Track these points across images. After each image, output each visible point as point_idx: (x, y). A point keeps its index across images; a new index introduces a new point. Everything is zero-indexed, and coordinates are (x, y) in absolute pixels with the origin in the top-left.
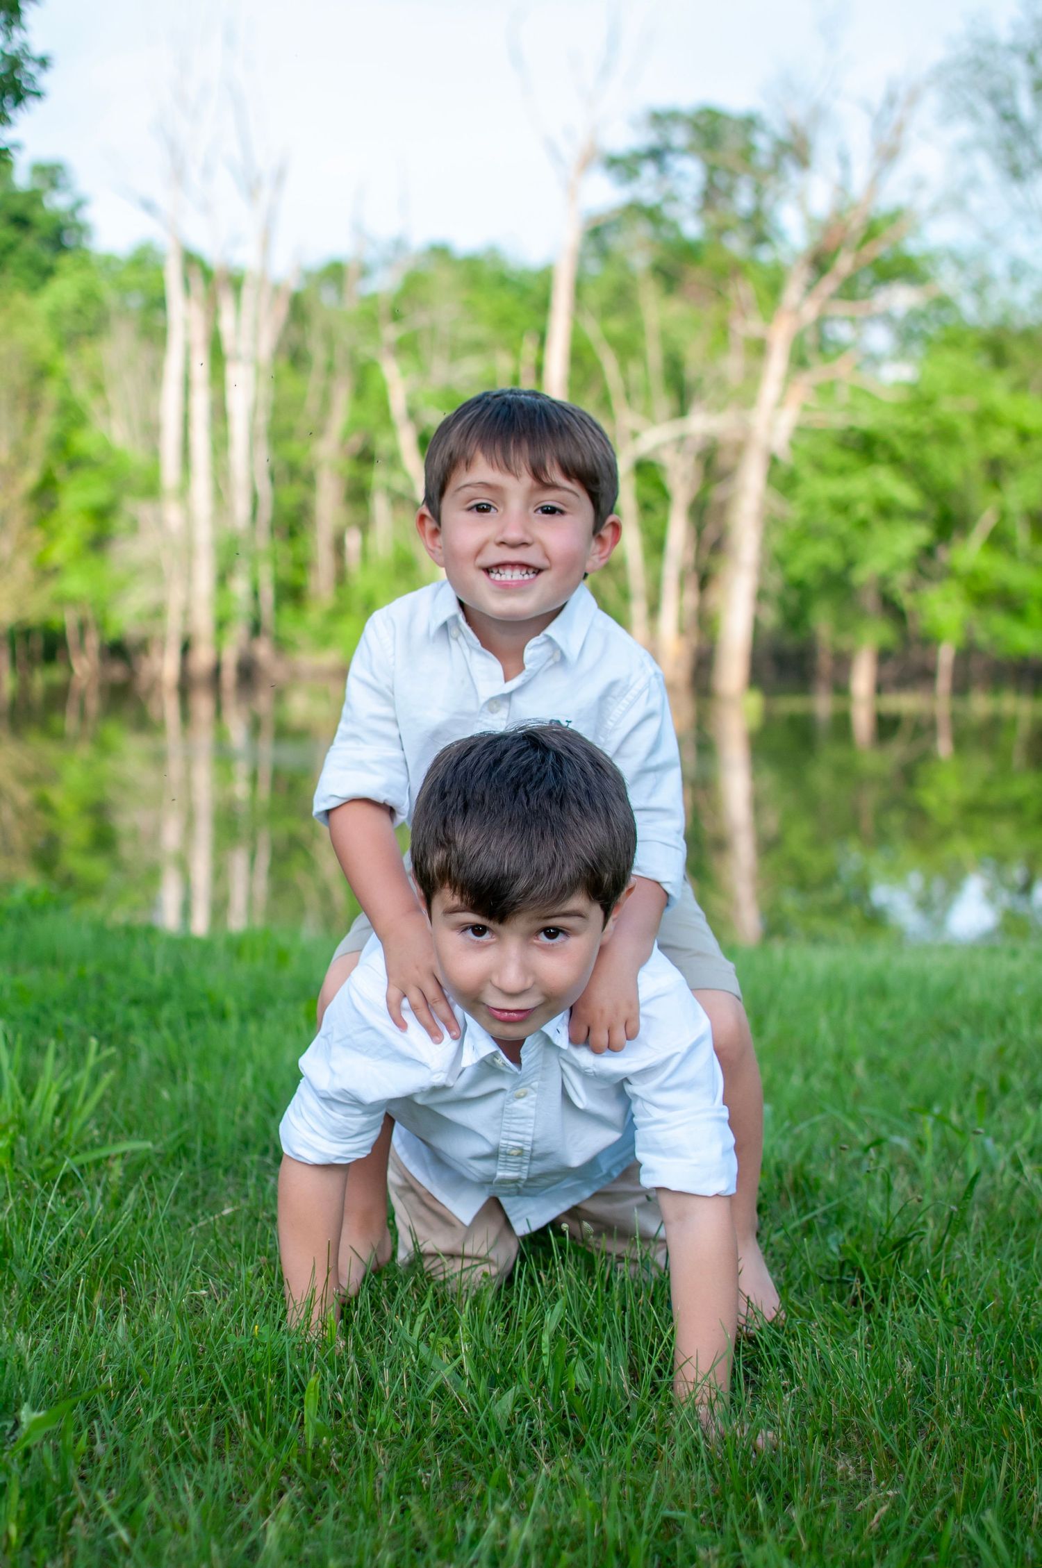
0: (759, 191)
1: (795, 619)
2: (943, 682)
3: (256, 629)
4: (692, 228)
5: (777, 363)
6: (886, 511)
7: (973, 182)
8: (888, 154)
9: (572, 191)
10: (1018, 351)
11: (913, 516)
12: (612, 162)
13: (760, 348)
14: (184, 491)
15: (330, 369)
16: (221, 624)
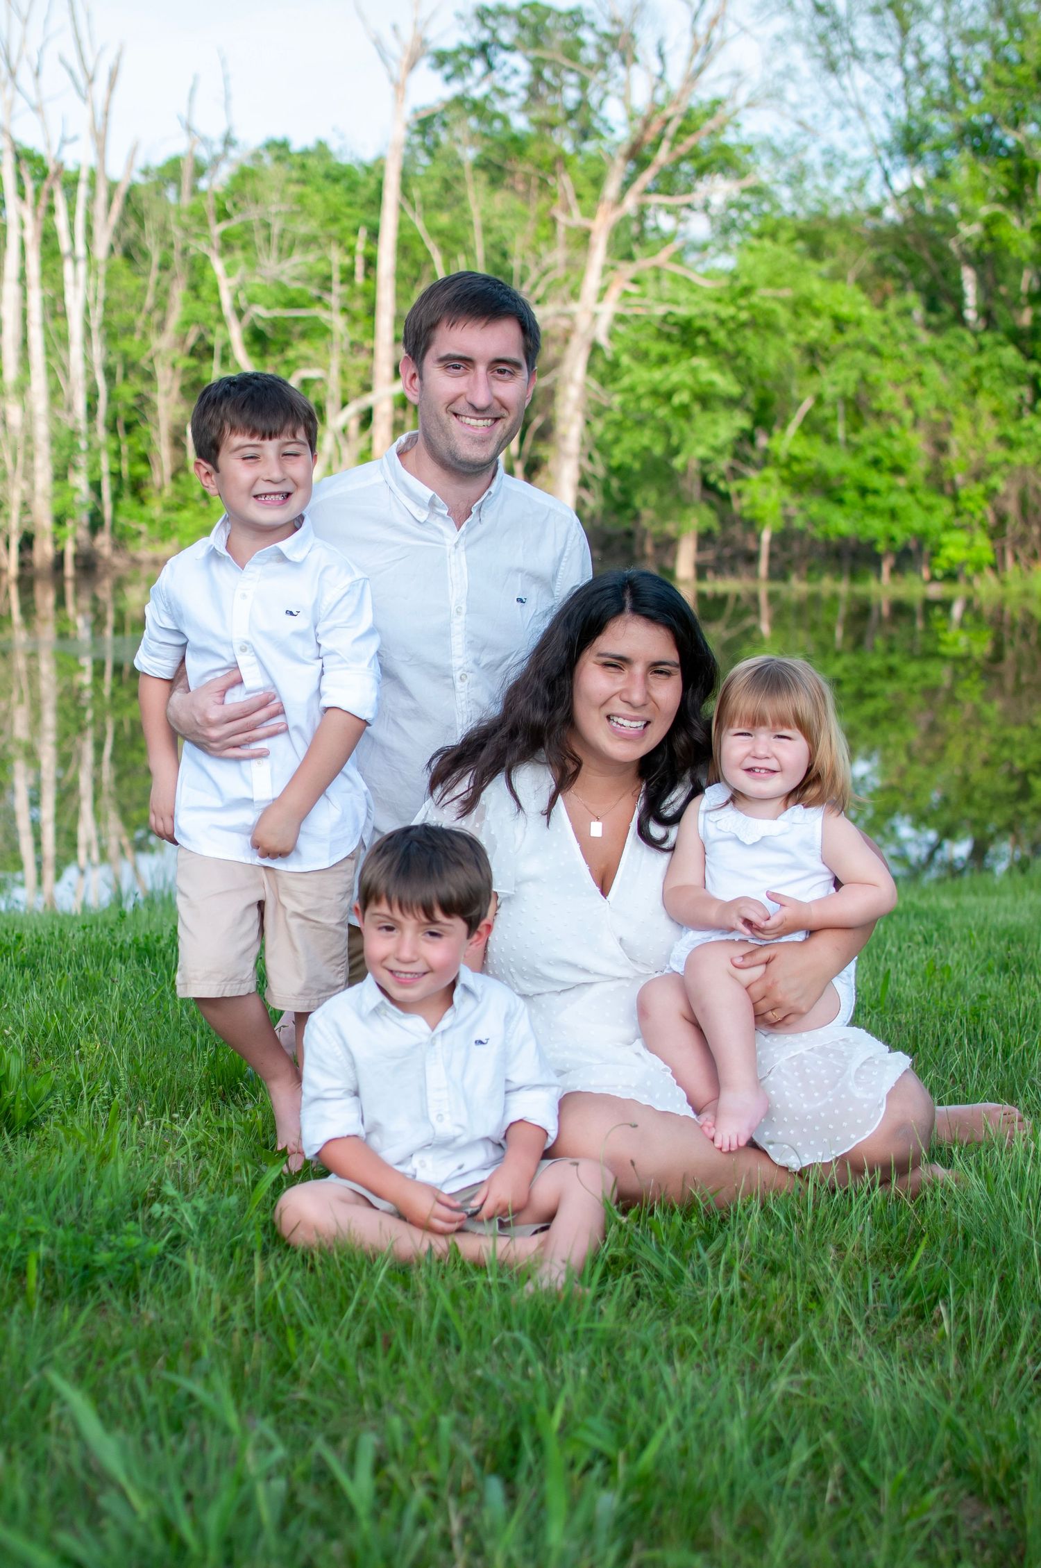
0: (583, 85)
1: (620, 505)
2: (763, 566)
3: (95, 524)
4: (520, 123)
5: (599, 255)
6: (705, 399)
7: (788, 73)
8: (705, 49)
9: (399, 88)
10: (833, 239)
11: (732, 403)
12: (441, 59)
13: (584, 238)
14: (22, 389)
15: (164, 267)
16: (60, 520)
